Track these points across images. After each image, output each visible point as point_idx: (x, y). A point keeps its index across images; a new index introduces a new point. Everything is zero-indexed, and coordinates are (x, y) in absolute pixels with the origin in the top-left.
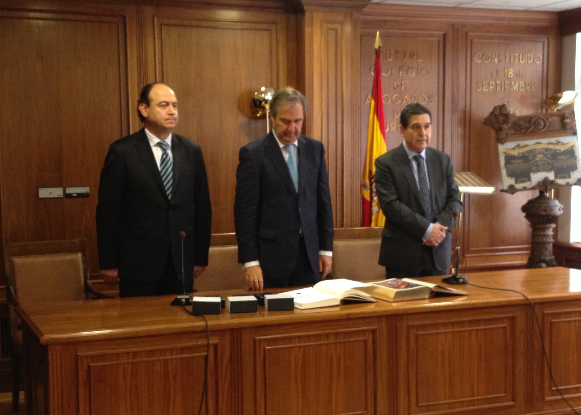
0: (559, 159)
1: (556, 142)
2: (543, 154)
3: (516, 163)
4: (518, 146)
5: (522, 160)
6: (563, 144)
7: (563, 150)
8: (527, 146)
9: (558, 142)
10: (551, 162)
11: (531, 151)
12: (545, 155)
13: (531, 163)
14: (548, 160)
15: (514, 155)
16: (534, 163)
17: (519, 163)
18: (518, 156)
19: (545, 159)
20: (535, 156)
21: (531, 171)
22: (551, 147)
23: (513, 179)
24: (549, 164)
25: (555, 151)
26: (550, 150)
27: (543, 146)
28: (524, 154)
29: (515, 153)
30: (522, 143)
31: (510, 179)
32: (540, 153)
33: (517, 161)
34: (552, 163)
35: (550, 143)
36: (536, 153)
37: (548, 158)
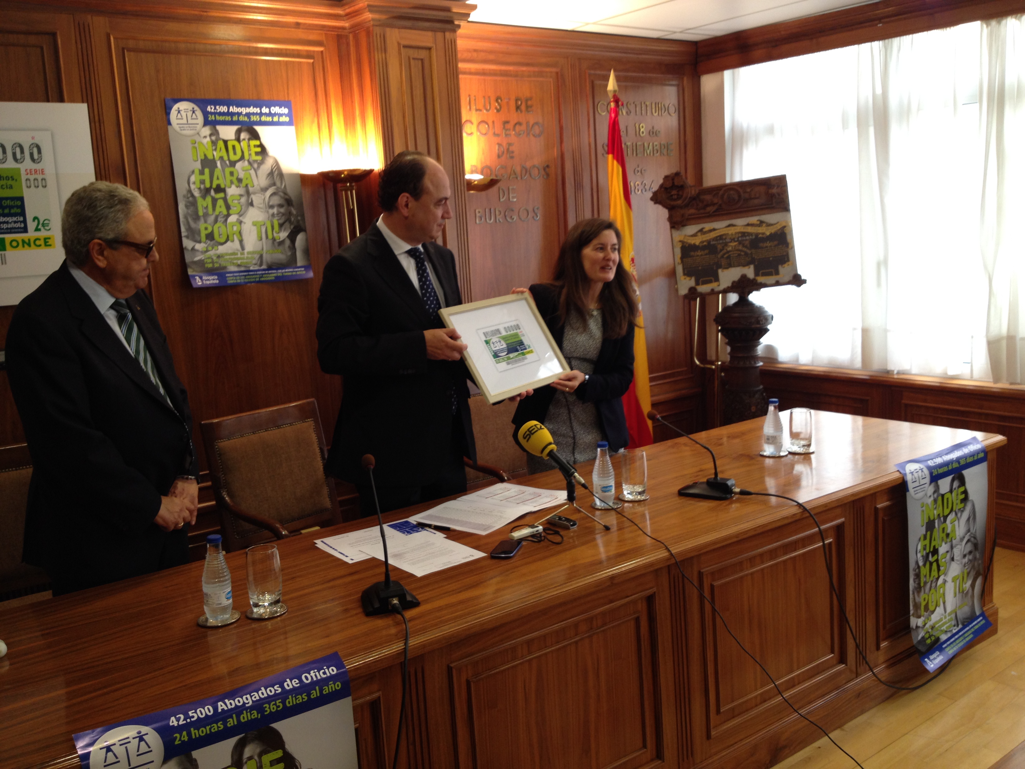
0: (762, 248)
1: (758, 223)
2: (738, 241)
3: (698, 256)
4: (701, 231)
5: (706, 251)
6: (769, 225)
7: (768, 234)
8: (714, 230)
9: (762, 222)
10: (749, 252)
11: (721, 237)
12: (740, 243)
13: (719, 256)
14: (745, 249)
15: (694, 245)
16: (724, 254)
17: (701, 255)
18: (701, 245)
19: (740, 247)
20: (726, 244)
21: (720, 266)
22: (750, 230)
23: (693, 279)
24: (746, 254)
25: (757, 235)
26: (749, 234)
27: (738, 229)
28: (709, 242)
29: (697, 241)
30: (708, 226)
31: (688, 278)
32: (733, 240)
33: (699, 253)
34: (751, 253)
35: (748, 225)
36: (728, 240)
37: (746, 247)
